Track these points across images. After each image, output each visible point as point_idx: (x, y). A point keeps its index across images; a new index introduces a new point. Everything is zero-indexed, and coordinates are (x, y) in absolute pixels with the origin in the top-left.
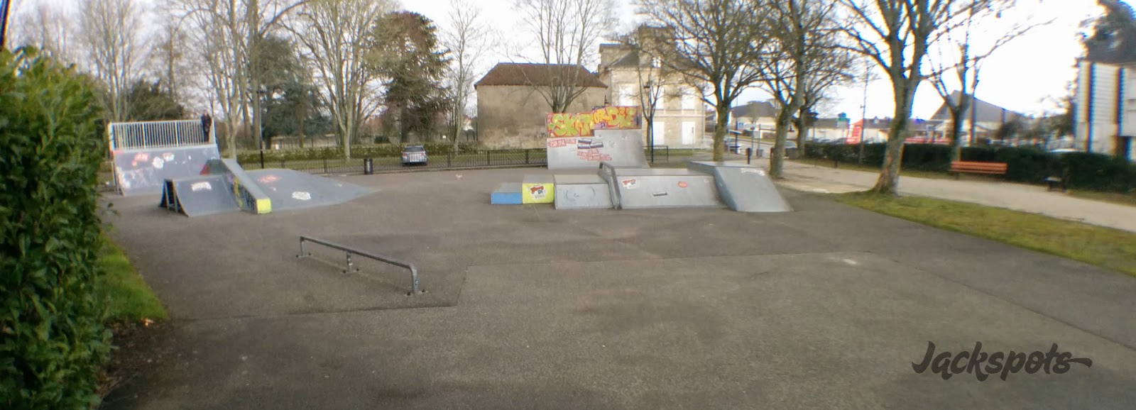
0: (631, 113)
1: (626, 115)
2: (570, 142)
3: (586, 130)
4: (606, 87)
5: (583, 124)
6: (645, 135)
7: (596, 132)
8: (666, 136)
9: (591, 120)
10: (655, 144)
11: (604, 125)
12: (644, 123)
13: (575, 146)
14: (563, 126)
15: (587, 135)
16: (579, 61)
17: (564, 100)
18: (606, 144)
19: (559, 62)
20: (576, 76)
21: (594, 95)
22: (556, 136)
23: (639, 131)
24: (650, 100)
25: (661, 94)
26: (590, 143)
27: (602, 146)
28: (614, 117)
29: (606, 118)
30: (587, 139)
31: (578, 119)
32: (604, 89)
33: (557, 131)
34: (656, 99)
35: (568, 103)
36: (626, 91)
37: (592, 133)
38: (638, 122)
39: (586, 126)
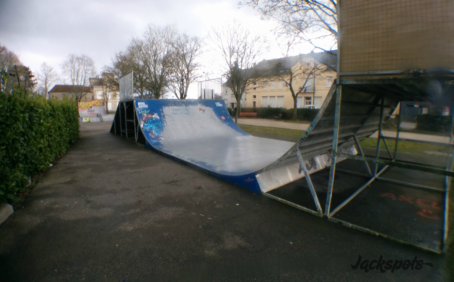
0: (102, 101)
1: (100, 102)
2: (85, 110)
3: (89, 107)
4: (92, 92)
5: (88, 105)
6: (105, 107)
7: (92, 107)
8: (112, 107)
9: (91, 104)
10: (109, 110)
11: (94, 105)
12: (105, 104)
13: (87, 111)
14: (83, 106)
15: (90, 108)
16: (84, 84)
17: (79, 97)
18: (95, 110)
19: (77, 84)
20: (83, 90)
21: (89, 95)
22: (81, 108)
23: (104, 106)
24: (106, 97)
25: (110, 95)
26: (91, 110)
27: (94, 111)
28: (97, 103)
29: (95, 103)
30: (90, 109)
31: (87, 104)
32: (91, 93)
33: (81, 107)
34: (108, 96)
35: (81, 98)
36: (99, 94)
37: (91, 107)
38: (104, 104)
39: (89, 105)
